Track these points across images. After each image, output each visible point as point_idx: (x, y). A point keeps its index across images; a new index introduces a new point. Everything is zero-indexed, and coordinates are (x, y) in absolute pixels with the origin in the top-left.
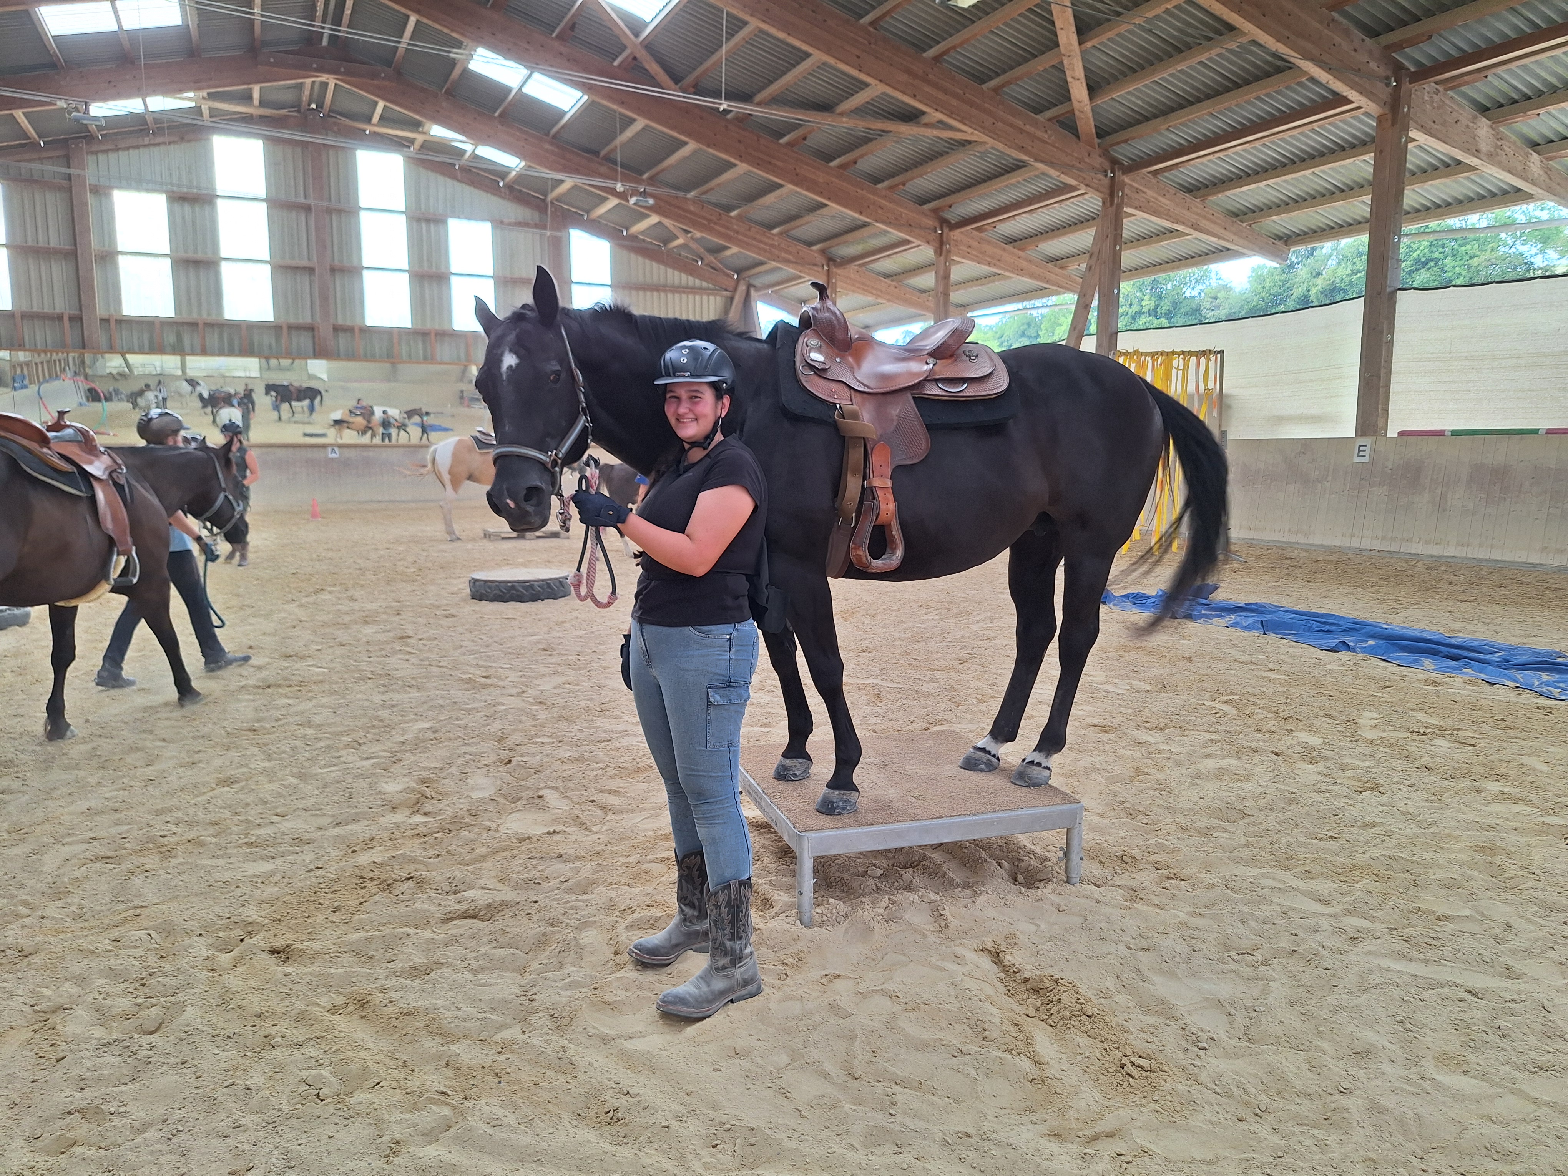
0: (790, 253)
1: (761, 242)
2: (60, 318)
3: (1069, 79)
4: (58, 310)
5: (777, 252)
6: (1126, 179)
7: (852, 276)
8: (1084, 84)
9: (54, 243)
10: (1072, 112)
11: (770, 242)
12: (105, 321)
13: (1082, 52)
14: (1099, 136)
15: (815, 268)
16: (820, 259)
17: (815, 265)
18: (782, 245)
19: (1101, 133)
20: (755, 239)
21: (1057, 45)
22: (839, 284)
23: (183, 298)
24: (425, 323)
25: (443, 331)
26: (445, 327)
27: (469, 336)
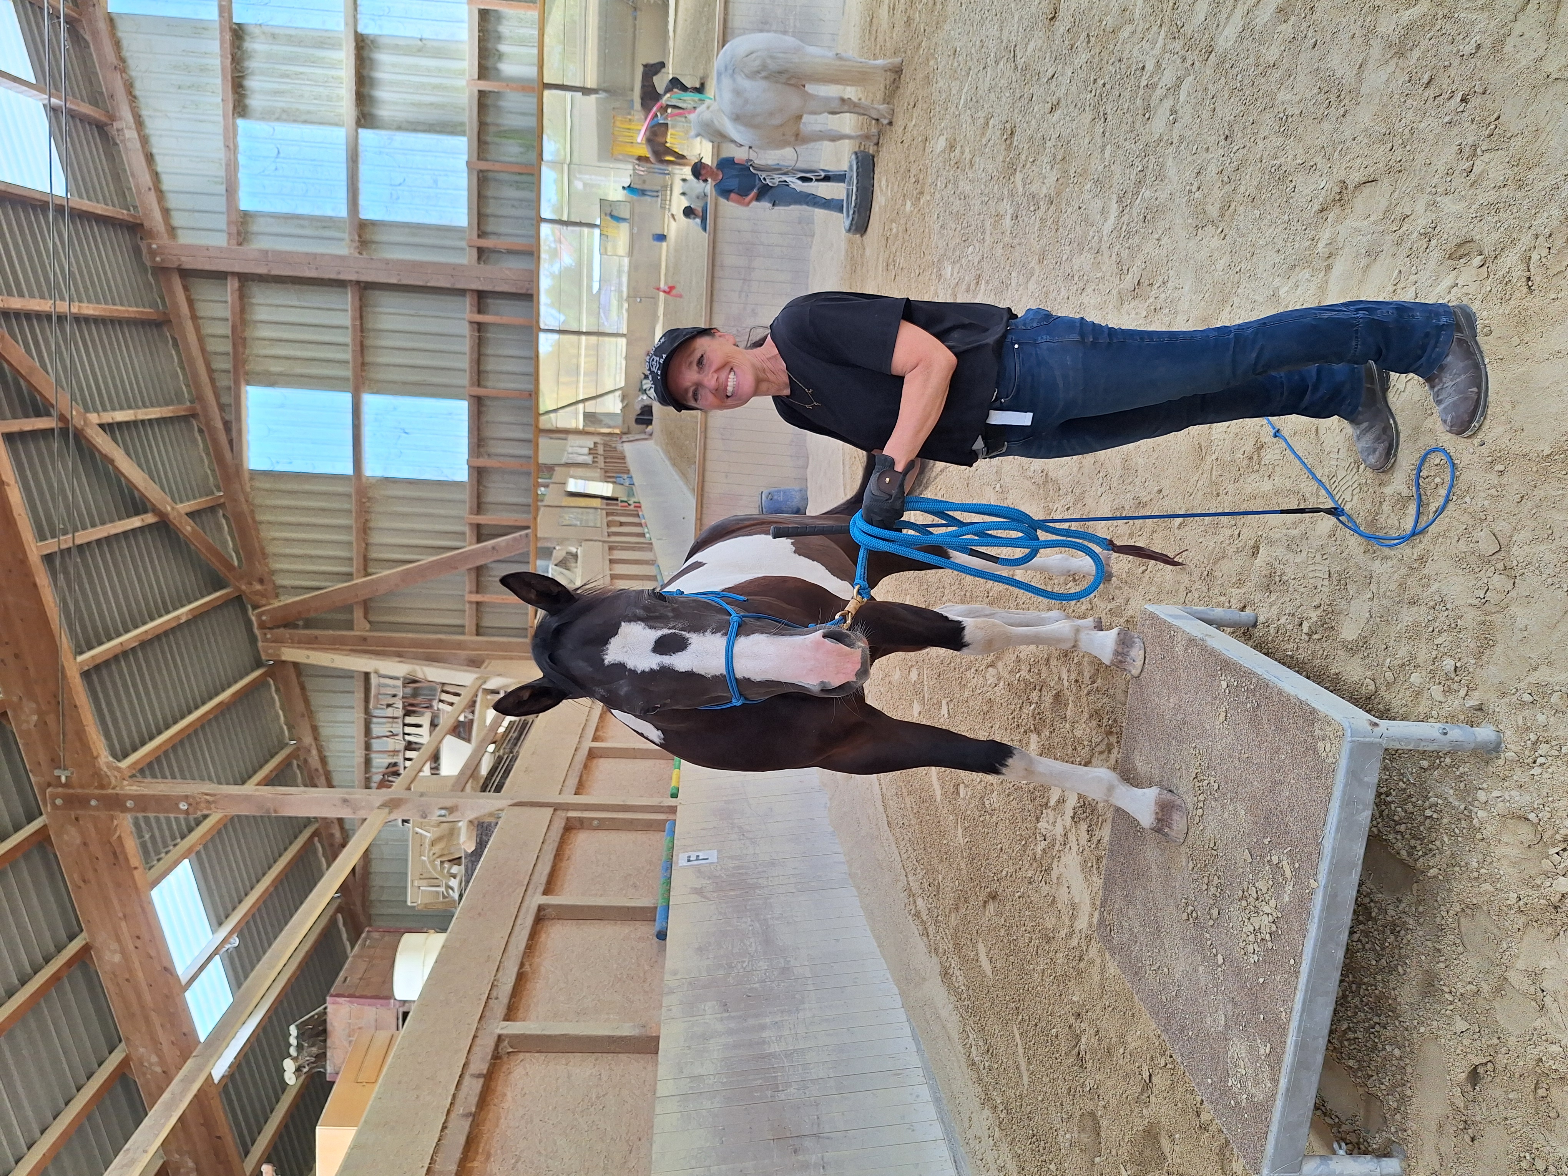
2: (480, 327)
4: (465, 329)
9: (346, 319)
12: (481, 251)
23: (432, 116)
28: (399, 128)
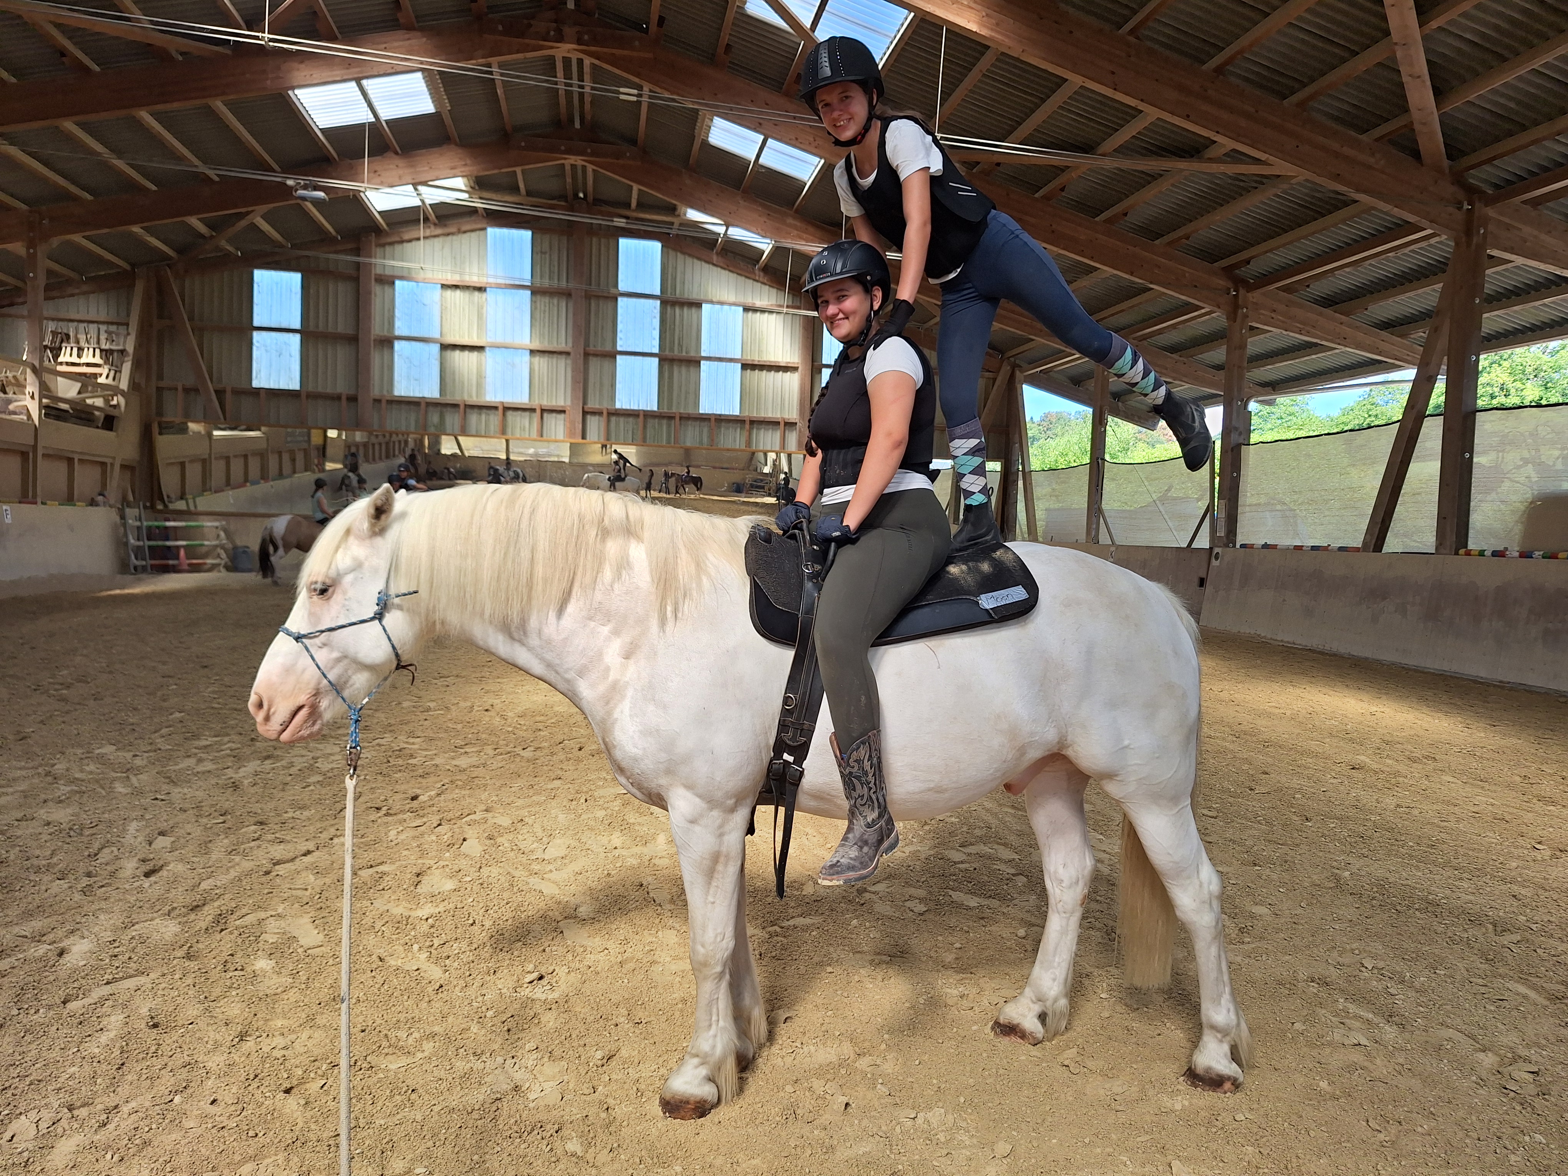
2: (338, 398)
3: (1405, 79)
4: (338, 390)
6: (1491, 212)
8: (1429, 83)
9: (341, 329)
10: (1410, 126)
12: (377, 401)
13: (1425, 38)
14: (1450, 157)
19: (1453, 151)
21: (1387, 33)
23: (448, 380)
24: (672, 406)
25: (689, 414)
26: (691, 410)
27: (713, 419)
28: (441, 364)
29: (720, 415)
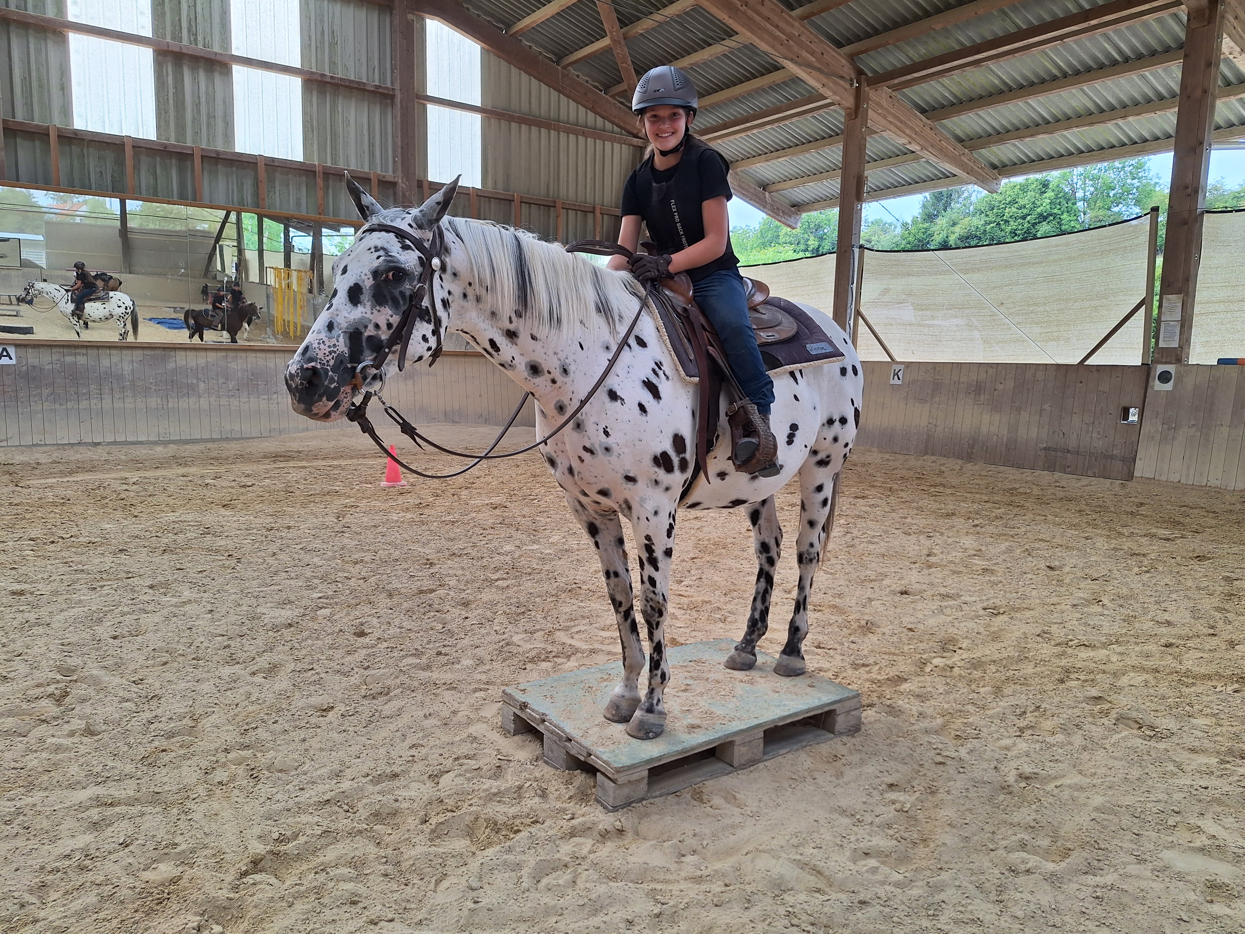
0: (813, 53)
1: (777, 27)
5: (796, 48)
7: (884, 103)
11: (789, 29)
15: (842, 82)
16: (848, 70)
17: (842, 77)
18: (803, 38)
20: (768, 19)
22: (870, 112)
24: (184, 135)
25: (217, 152)
26: (220, 147)
27: (261, 165)
29: (273, 159)
